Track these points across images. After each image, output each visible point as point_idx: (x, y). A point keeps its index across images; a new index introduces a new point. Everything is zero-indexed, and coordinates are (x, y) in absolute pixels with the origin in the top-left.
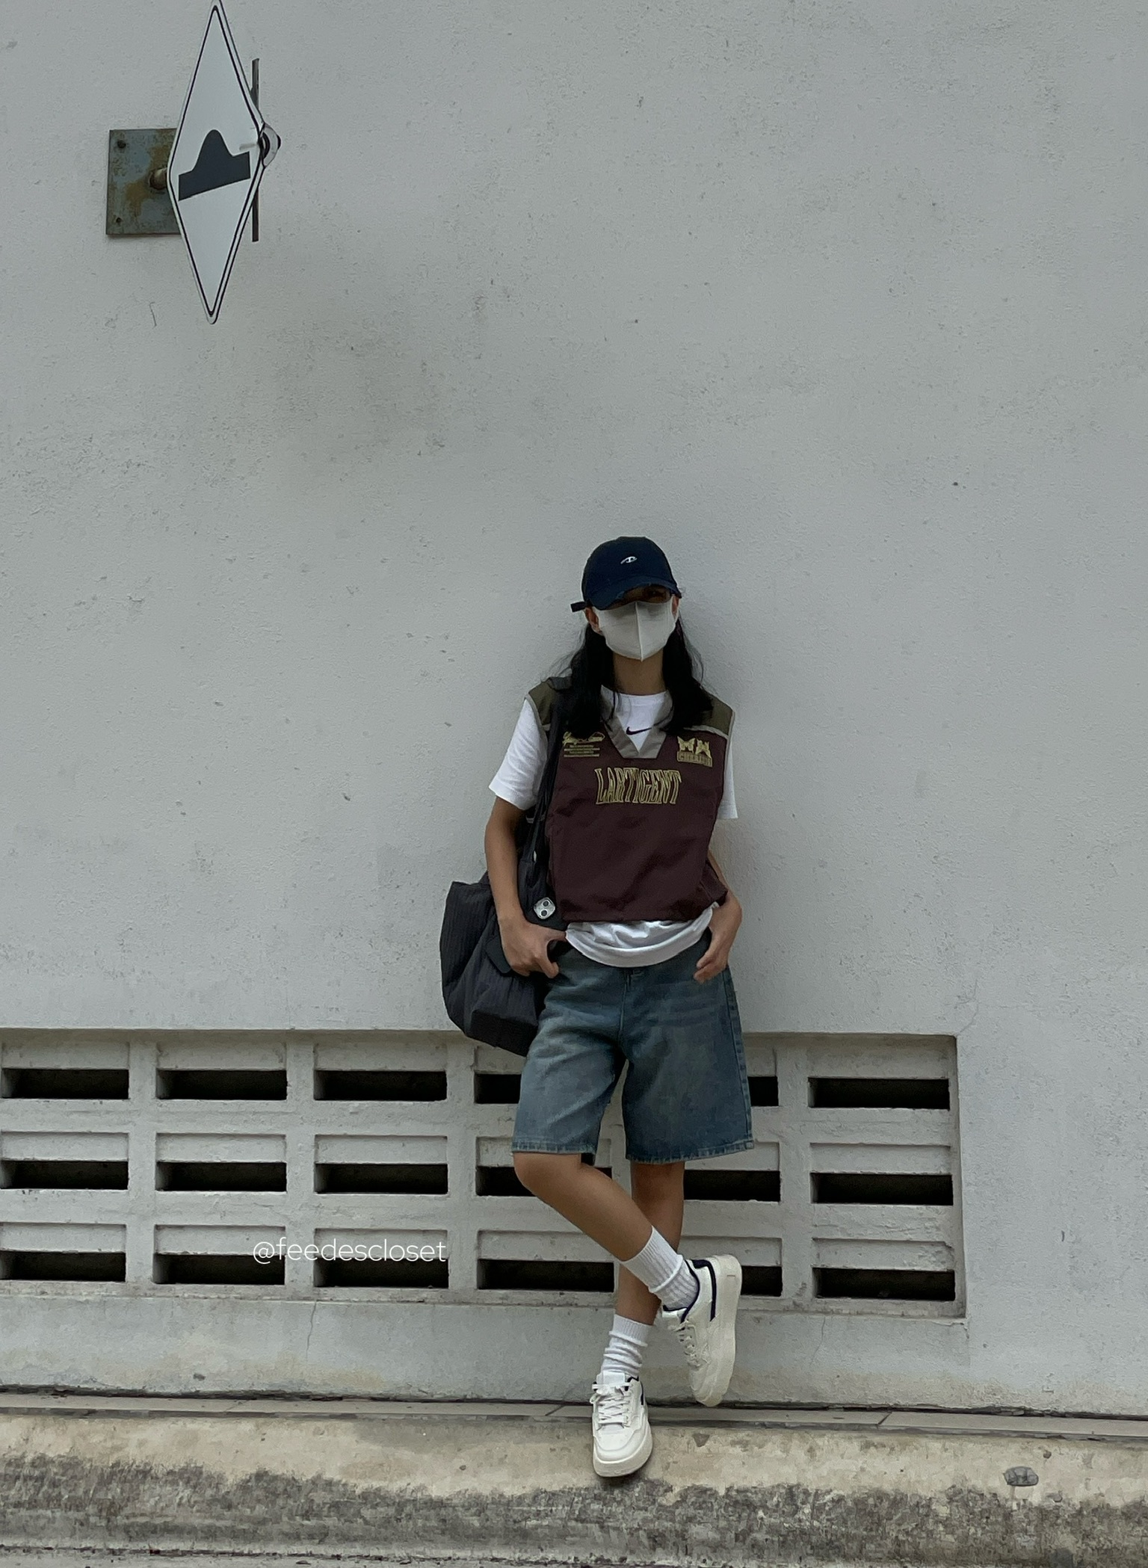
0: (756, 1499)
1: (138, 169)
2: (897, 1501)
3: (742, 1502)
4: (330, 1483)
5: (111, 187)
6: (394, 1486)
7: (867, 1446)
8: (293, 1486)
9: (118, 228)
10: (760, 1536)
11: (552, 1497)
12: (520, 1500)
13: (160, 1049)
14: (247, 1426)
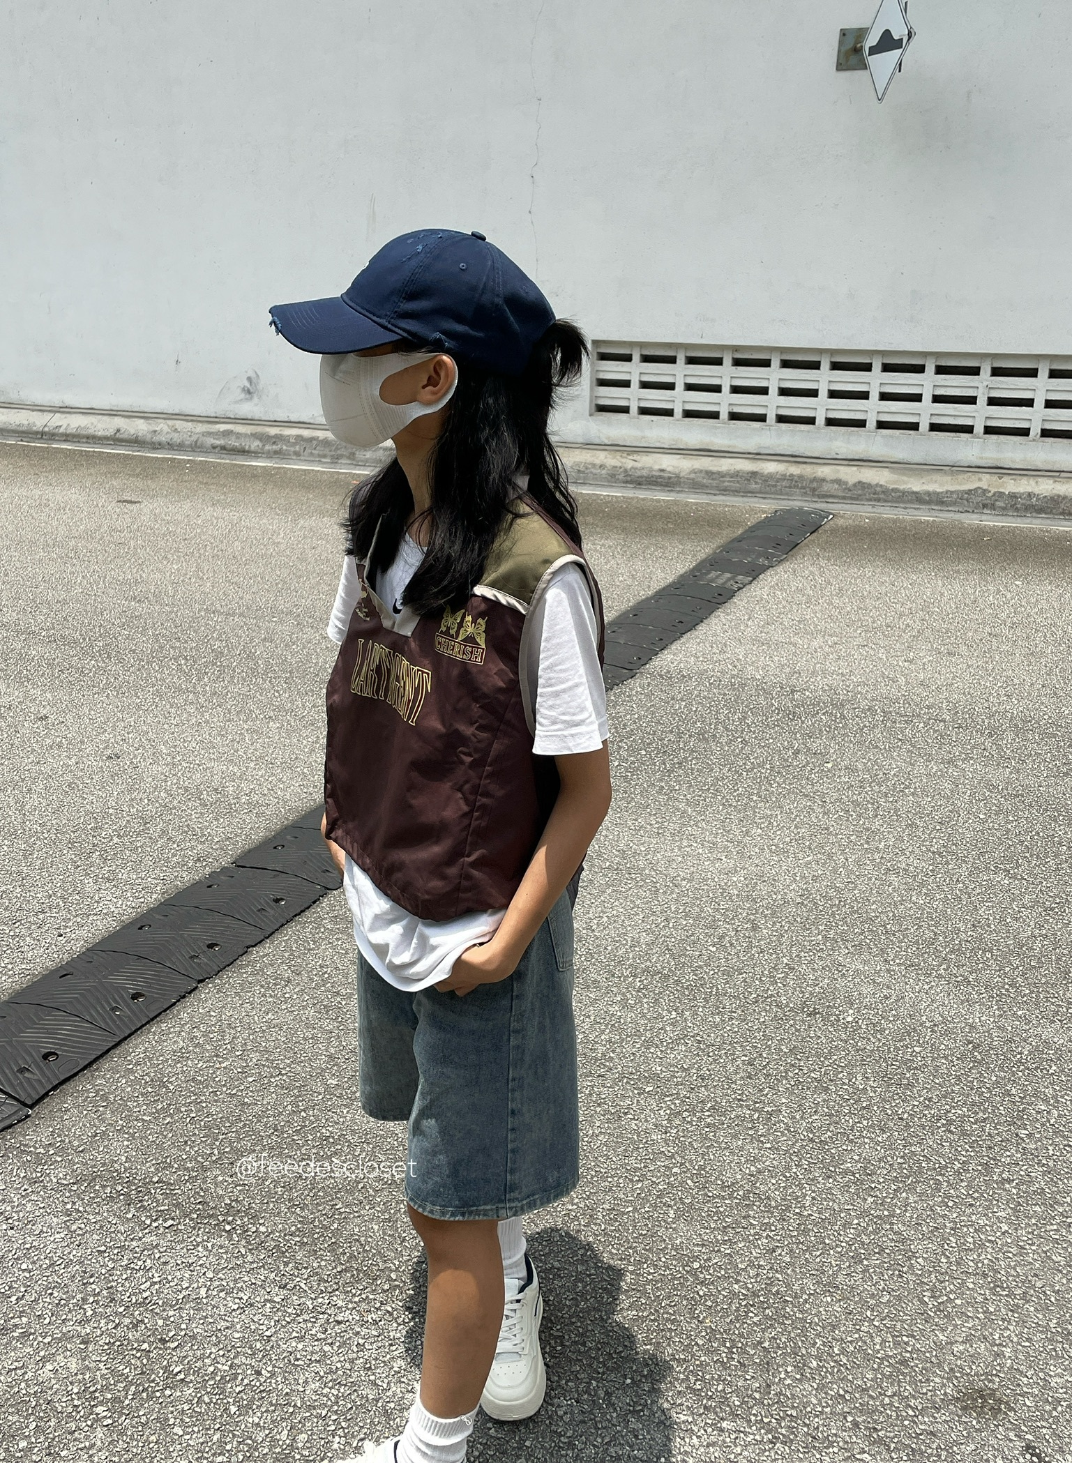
0: (1018, 496)
1: (850, 44)
2: (1065, 498)
3: (1013, 496)
4: (881, 486)
5: (839, 51)
6: (902, 487)
7: (1055, 481)
8: (869, 485)
9: (840, 67)
10: (1019, 506)
11: (952, 492)
12: (942, 493)
13: (831, 355)
14: (855, 468)
